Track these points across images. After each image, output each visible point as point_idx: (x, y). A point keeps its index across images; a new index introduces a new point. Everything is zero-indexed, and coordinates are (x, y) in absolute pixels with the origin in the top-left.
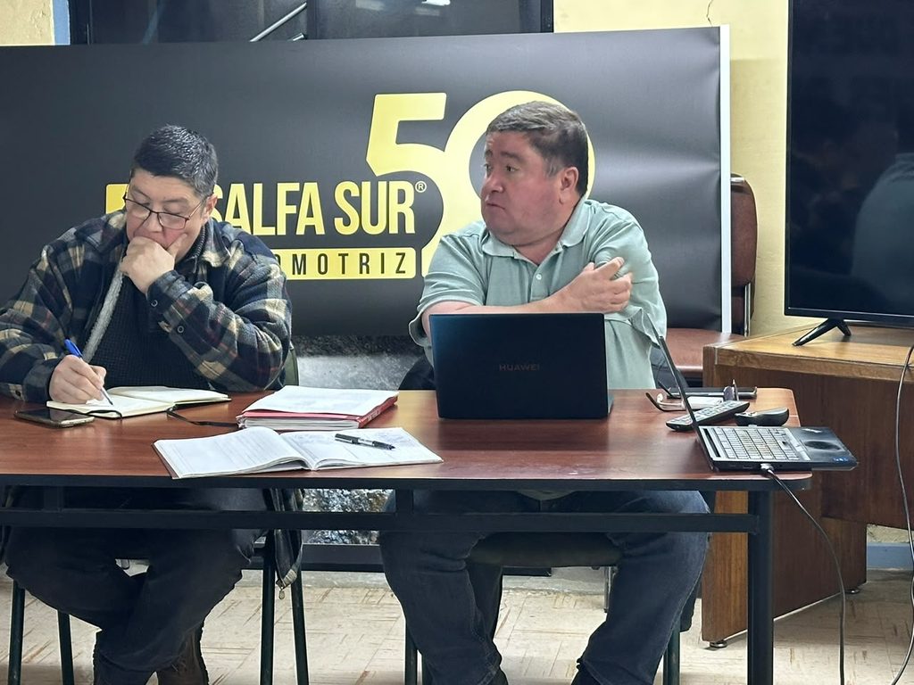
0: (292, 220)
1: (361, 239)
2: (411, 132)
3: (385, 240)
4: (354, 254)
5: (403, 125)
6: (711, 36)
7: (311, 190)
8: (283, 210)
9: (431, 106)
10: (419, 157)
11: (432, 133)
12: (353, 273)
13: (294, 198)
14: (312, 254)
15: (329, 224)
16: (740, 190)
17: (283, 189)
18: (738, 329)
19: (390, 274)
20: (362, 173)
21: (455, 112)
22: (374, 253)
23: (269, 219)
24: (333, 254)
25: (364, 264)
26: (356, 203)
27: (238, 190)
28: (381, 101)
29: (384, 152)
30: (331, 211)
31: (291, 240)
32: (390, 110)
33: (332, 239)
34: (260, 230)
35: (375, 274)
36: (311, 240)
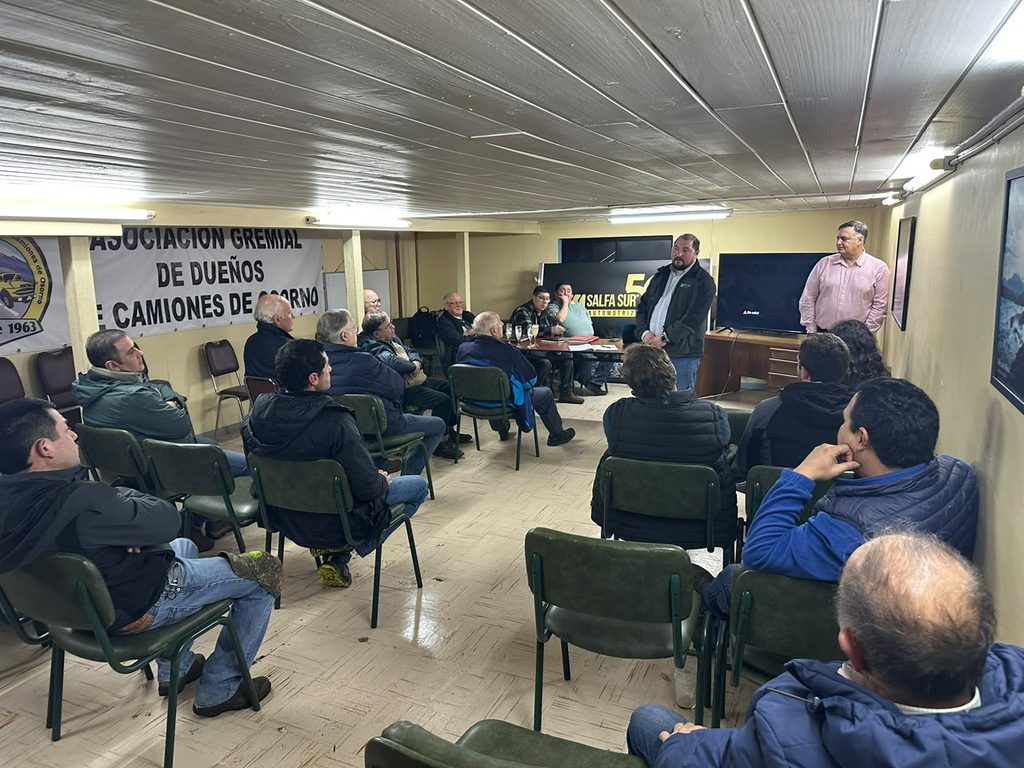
0: (608, 303)
1: (623, 308)
2: (636, 283)
3: (629, 308)
4: (622, 311)
5: (634, 281)
7: (613, 296)
8: (606, 301)
9: (641, 277)
10: (638, 288)
11: (641, 283)
12: (621, 315)
13: (609, 298)
14: (612, 311)
15: (616, 304)
17: (606, 296)
19: (630, 316)
20: (625, 292)
22: (626, 311)
23: (603, 303)
24: (617, 311)
25: (624, 313)
26: (623, 299)
27: (596, 296)
28: (629, 276)
29: (630, 288)
30: (617, 301)
31: (607, 308)
32: (632, 278)
33: (617, 308)
34: (601, 305)
35: (626, 315)
36: (612, 308)
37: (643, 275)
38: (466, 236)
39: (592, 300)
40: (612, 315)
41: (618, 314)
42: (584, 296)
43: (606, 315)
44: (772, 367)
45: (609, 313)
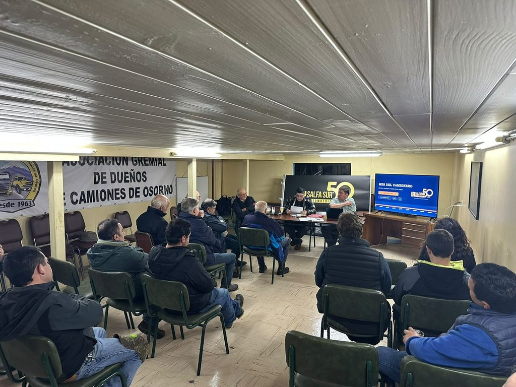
0: (318, 196)
1: (326, 198)
2: (332, 186)
3: (328, 199)
4: (325, 200)
6: (369, 176)
7: (320, 192)
8: (317, 194)
9: (335, 183)
10: (333, 189)
11: (335, 187)
12: (325, 202)
13: (318, 193)
14: (320, 200)
16: (372, 195)
18: (371, 211)
20: (326, 191)
21: (338, 184)
22: (327, 200)
23: (315, 196)
24: (322, 200)
26: (325, 194)
27: (312, 192)
28: (329, 182)
29: (329, 188)
30: (322, 195)
31: (317, 198)
32: (330, 184)
33: (322, 198)
34: (314, 197)
35: (327, 202)
36: (320, 198)
37: (336, 182)
38: (248, 162)
39: (310, 194)
40: (320, 202)
41: (323, 201)
44: (404, 232)
45: (318, 201)
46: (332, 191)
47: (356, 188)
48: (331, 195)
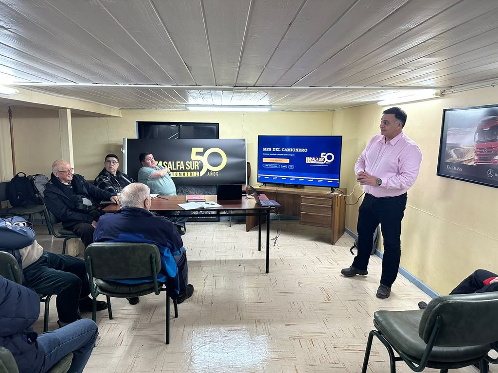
0: (179, 167)
1: (190, 170)
2: (198, 154)
3: (194, 171)
4: (189, 173)
5: (197, 153)
6: (244, 140)
7: (182, 163)
8: (177, 166)
9: (201, 150)
10: (199, 158)
11: (201, 154)
12: (189, 176)
13: (179, 164)
14: (182, 173)
15: (185, 168)
16: (248, 163)
17: (177, 162)
18: (249, 184)
19: (195, 176)
20: (190, 160)
21: (205, 150)
22: (192, 173)
23: (175, 167)
24: (186, 173)
25: (191, 174)
26: (189, 165)
27: (170, 163)
29: (194, 157)
30: (185, 166)
31: (179, 171)
32: (195, 150)
33: (186, 170)
34: (174, 169)
35: (193, 176)
36: (182, 170)
37: (203, 148)
38: (69, 111)
39: (167, 165)
40: (182, 176)
41: (187, 175)
42: (161, 162)
43: (178, 176)
44: (303, 208)
45: (180, 174)
46: (198, 161)
47: (229, 154)
48: (197, 166)
